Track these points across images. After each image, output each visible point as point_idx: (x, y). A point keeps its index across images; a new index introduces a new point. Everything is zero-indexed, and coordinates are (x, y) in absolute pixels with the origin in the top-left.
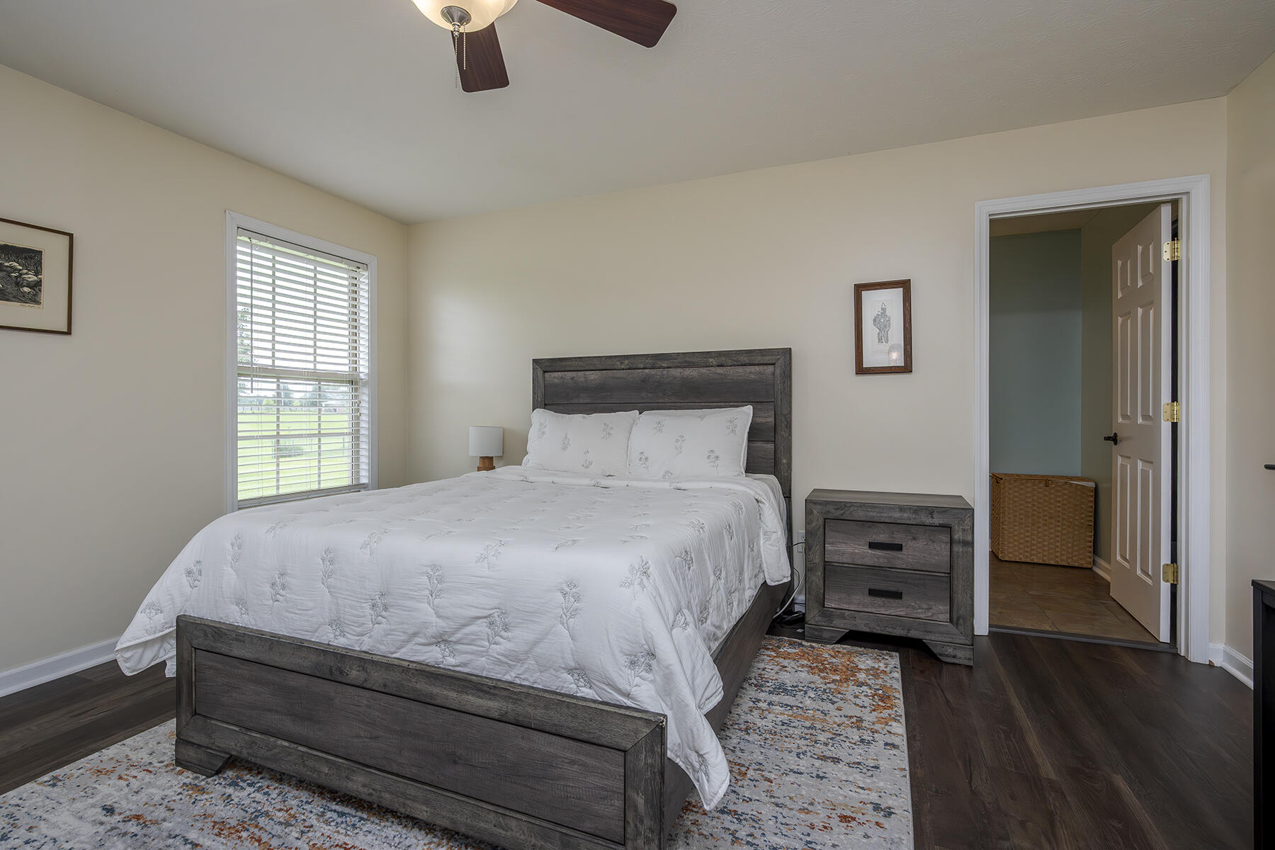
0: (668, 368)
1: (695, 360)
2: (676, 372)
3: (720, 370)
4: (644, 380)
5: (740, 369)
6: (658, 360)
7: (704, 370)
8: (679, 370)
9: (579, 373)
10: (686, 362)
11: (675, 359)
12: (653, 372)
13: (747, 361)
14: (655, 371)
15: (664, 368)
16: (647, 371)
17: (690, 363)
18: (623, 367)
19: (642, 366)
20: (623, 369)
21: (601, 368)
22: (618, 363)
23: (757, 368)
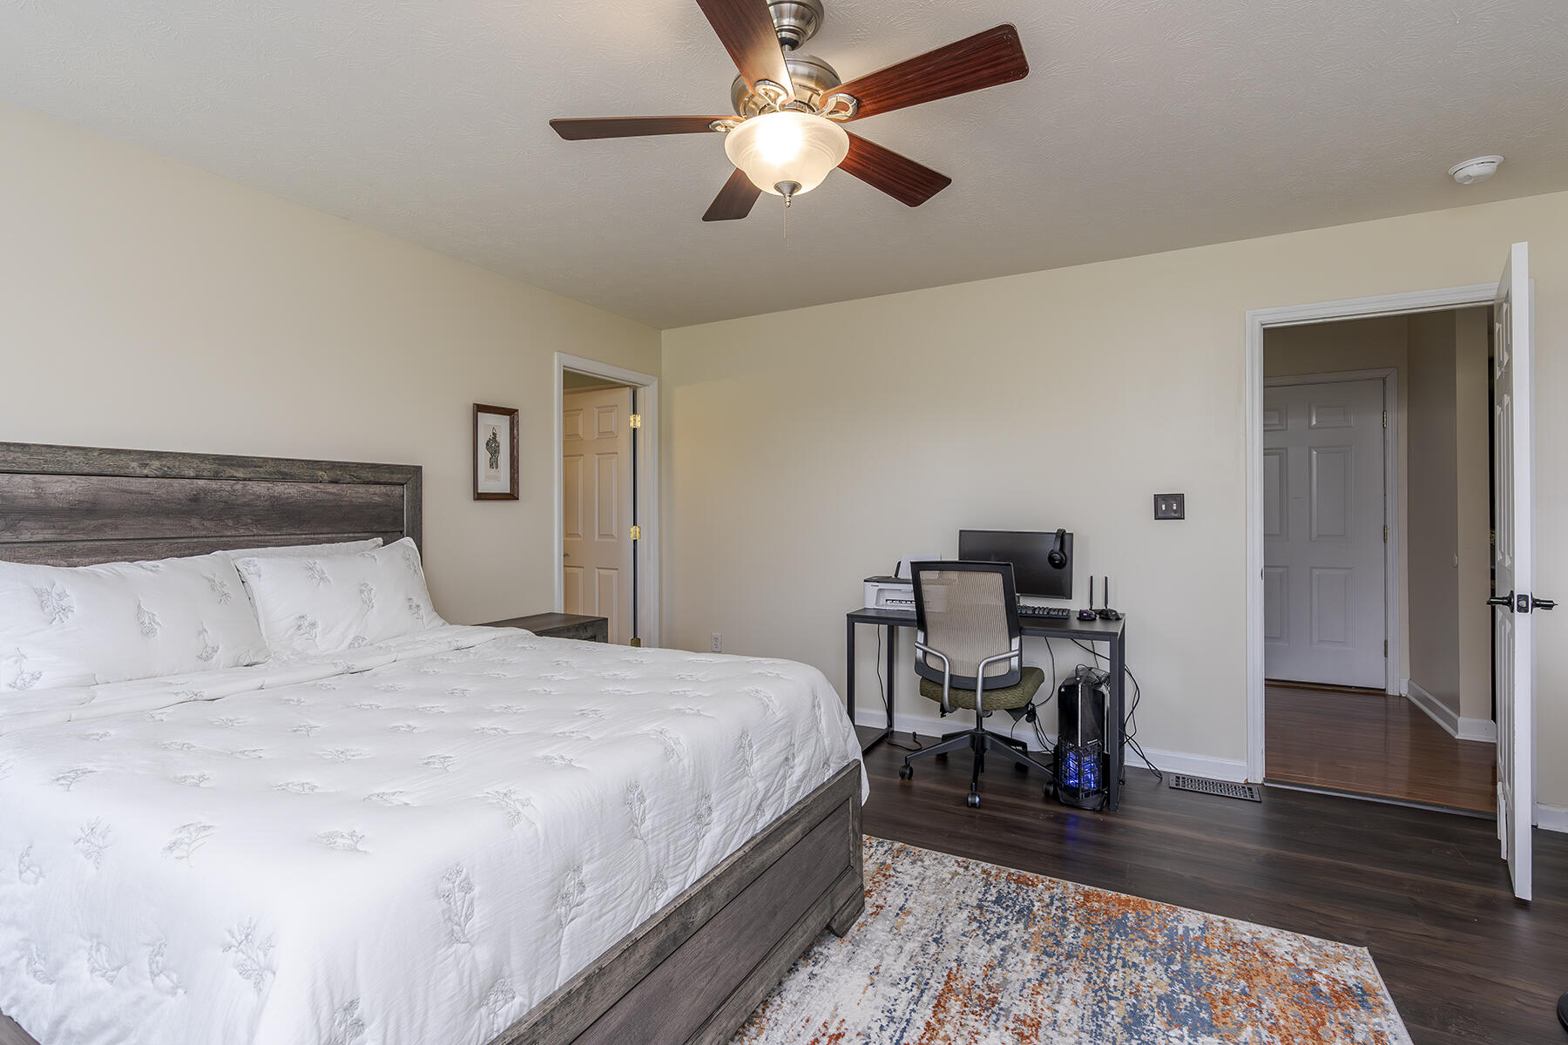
0: (245, 480)
1: (295, 470)
2: (260, 488)
3: (332, 489)
4: (195, 499)
5: (361, 489)
6: (224, 464)
7: (306, 487)
8: (264, 484)
9: (18, 478)
10: (280, 473)
11: (260, 467)
12: (214, 485)
13: (372, 479)
14: (219, 483)
15: (238, 479)
16: (201, 482)
17: (287, 474)
18: (146, 472)
19: (192, 474)
20: (147, 477)
21: (87, 470)
22: (134, 464)
23: (383, 489)
